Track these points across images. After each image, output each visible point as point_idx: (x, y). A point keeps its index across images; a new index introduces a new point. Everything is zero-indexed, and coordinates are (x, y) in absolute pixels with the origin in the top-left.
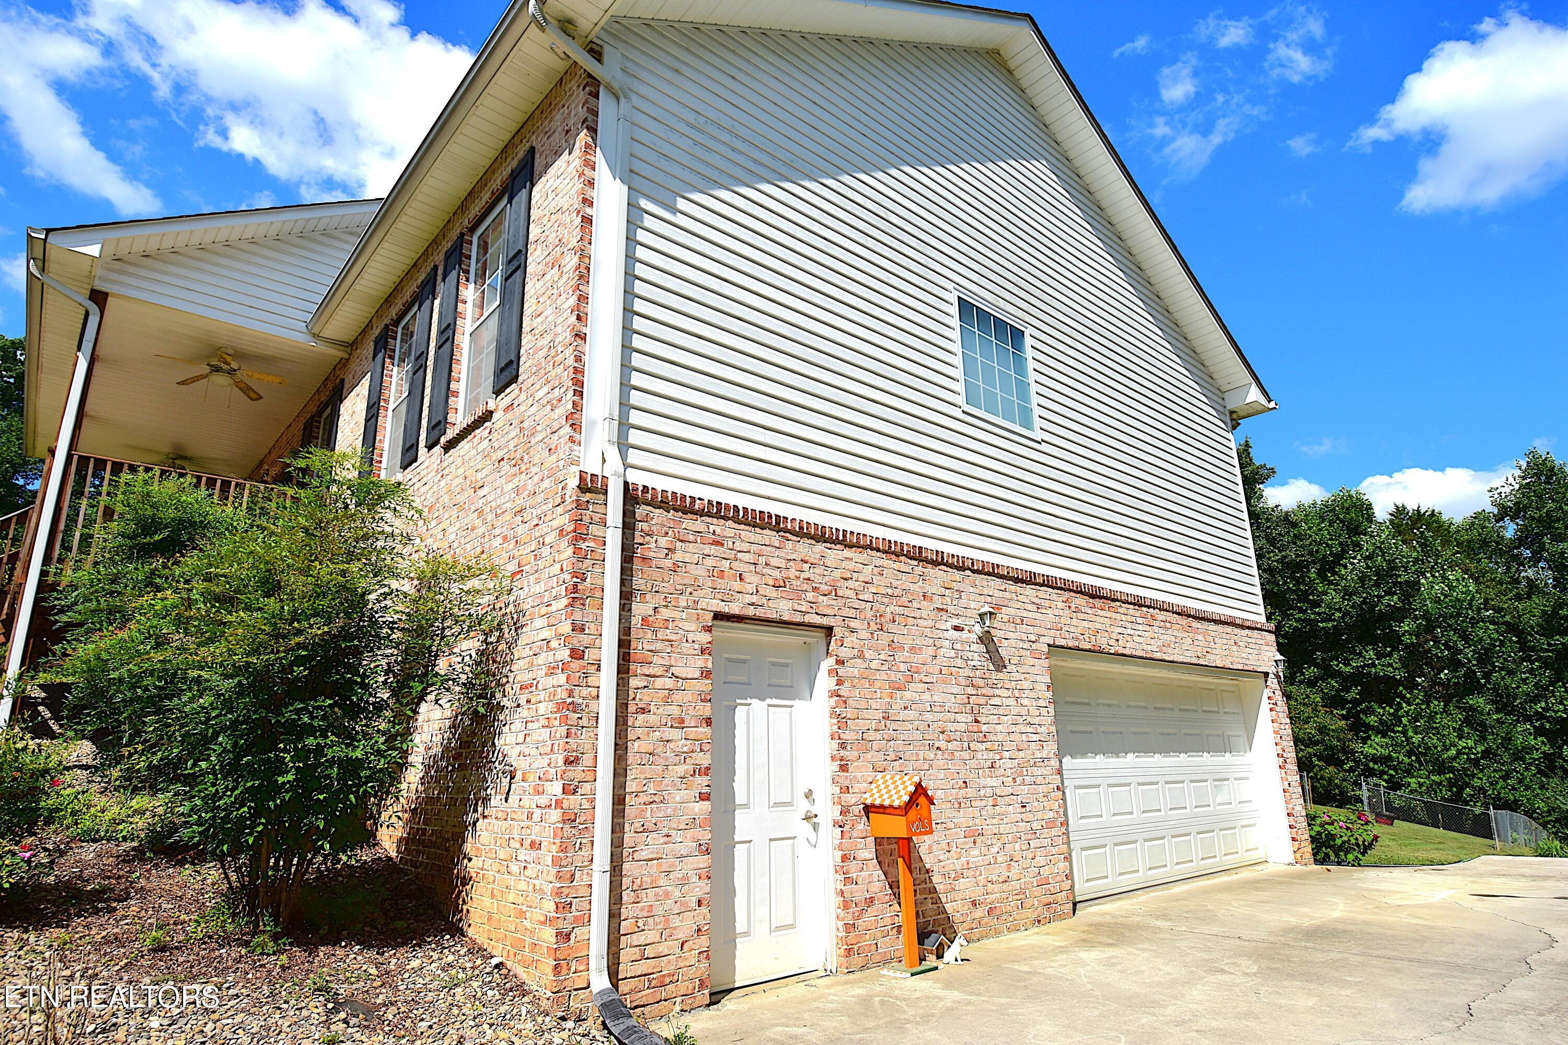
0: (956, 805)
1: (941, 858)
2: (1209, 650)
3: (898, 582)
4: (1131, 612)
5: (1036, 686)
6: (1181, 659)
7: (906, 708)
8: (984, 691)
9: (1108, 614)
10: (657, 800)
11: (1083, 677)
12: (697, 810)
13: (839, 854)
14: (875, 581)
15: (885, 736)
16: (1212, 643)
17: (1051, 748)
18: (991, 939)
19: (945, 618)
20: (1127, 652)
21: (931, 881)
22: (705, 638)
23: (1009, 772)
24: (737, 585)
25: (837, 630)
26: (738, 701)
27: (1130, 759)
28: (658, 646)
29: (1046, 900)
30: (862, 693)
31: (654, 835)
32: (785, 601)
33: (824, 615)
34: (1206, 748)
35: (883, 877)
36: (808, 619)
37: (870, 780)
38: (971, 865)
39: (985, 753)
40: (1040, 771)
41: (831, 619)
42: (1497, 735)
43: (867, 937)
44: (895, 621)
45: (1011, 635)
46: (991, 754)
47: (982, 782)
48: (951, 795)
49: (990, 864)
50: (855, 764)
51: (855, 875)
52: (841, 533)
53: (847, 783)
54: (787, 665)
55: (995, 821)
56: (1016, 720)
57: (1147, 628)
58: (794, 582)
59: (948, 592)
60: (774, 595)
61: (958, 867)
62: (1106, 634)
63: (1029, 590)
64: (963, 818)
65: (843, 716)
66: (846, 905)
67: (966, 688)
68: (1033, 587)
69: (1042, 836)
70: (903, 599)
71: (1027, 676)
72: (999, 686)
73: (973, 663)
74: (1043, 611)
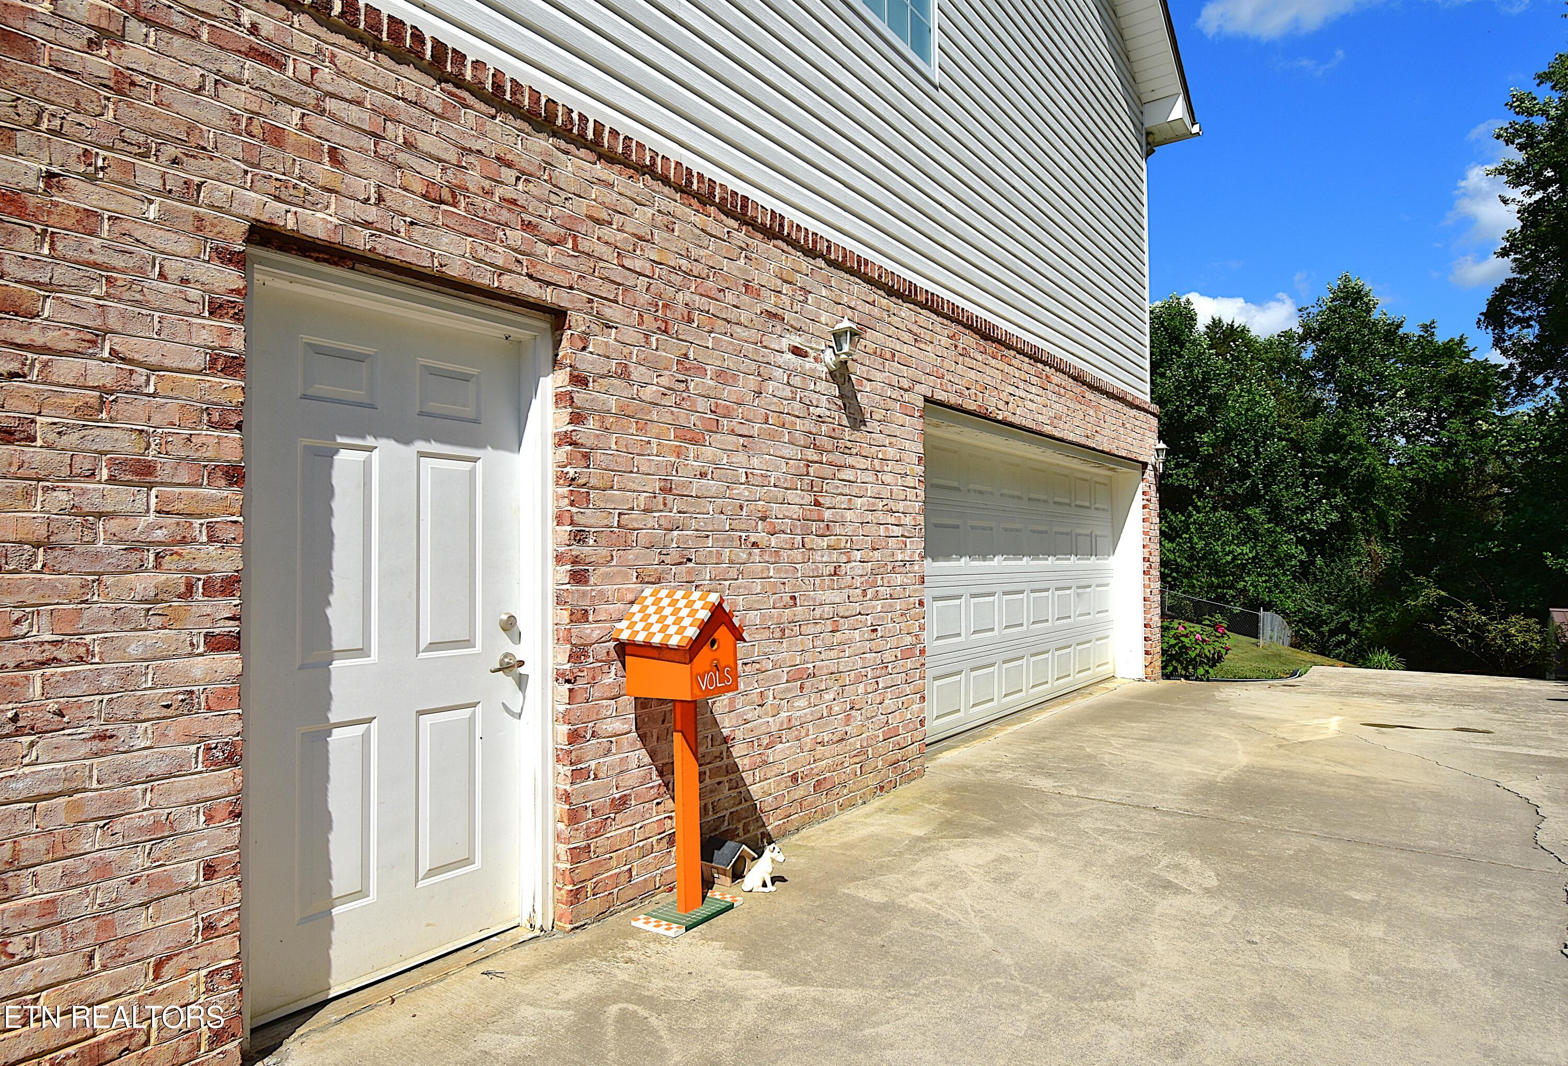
0: (778, 634)
1: (748, 716)
2: (1098, 429)
3: (703, 252)
4: (1026, 367)
5: (905, 455)
6: (1071, 437)
7: (703, 475)
8: (831, 457)
9: (1000, 365)
10: (64, 657)
11: (955, 452)
12: (198, 673)
13: (564, 729)
14: (657, 239)
15: (662, 522)
16: (1102, 422)
17: (916, 546)
18: (817, 826)
19: (778, 329)
20: (1016, 420)
21: (730, 755)
22: (230, 278)
23: (858, 582)
24: (323, 171)
25: (574, 317)
26: (339, 440)
27: (997, 562)
28: (63, 274)
29: (891, 757)
30: (622, 442)
31: (59, 738)
32: (453, 237)
33: (549, 284)
34: (1073, 550)
35: (647, 760)
36: (508, 283)
37: (630, 597)
38: (794, 722)
39: (827, 552)
40: (899, 579)
41: (563, 293)
42: (1266, 543)
43: (614, 863)
44: (690, 321)
45: (878, 376)
46: (835, 555)
47: (821, 596)
48: (771, 618)
49: (822, 718)
50: (603, 569)
51: (593, 764)
52: (591, 125)
53: (585, 603)
54: (466, 378)
55: (833, 654)
56: (874, 504)
57: (1041, 392)
58: (478, 201)
59: (785, 288)
60: (426, 215)
61: (774, 728)
62: (996, 393)
63: (906, 311)
64: (785, 653)
65: (582, 481)
66: (573, 818)
67: (805, 450)
68: (912, 306)
69: (895, 671)
70: (709, 284)
71: (893, 440)
72: (854, 451)
73: (818, 411)
74: (922, 346)
